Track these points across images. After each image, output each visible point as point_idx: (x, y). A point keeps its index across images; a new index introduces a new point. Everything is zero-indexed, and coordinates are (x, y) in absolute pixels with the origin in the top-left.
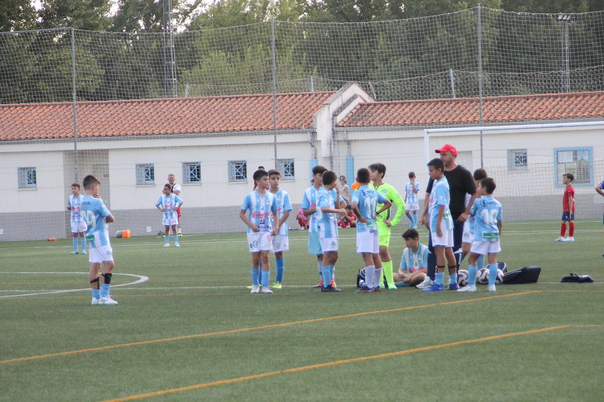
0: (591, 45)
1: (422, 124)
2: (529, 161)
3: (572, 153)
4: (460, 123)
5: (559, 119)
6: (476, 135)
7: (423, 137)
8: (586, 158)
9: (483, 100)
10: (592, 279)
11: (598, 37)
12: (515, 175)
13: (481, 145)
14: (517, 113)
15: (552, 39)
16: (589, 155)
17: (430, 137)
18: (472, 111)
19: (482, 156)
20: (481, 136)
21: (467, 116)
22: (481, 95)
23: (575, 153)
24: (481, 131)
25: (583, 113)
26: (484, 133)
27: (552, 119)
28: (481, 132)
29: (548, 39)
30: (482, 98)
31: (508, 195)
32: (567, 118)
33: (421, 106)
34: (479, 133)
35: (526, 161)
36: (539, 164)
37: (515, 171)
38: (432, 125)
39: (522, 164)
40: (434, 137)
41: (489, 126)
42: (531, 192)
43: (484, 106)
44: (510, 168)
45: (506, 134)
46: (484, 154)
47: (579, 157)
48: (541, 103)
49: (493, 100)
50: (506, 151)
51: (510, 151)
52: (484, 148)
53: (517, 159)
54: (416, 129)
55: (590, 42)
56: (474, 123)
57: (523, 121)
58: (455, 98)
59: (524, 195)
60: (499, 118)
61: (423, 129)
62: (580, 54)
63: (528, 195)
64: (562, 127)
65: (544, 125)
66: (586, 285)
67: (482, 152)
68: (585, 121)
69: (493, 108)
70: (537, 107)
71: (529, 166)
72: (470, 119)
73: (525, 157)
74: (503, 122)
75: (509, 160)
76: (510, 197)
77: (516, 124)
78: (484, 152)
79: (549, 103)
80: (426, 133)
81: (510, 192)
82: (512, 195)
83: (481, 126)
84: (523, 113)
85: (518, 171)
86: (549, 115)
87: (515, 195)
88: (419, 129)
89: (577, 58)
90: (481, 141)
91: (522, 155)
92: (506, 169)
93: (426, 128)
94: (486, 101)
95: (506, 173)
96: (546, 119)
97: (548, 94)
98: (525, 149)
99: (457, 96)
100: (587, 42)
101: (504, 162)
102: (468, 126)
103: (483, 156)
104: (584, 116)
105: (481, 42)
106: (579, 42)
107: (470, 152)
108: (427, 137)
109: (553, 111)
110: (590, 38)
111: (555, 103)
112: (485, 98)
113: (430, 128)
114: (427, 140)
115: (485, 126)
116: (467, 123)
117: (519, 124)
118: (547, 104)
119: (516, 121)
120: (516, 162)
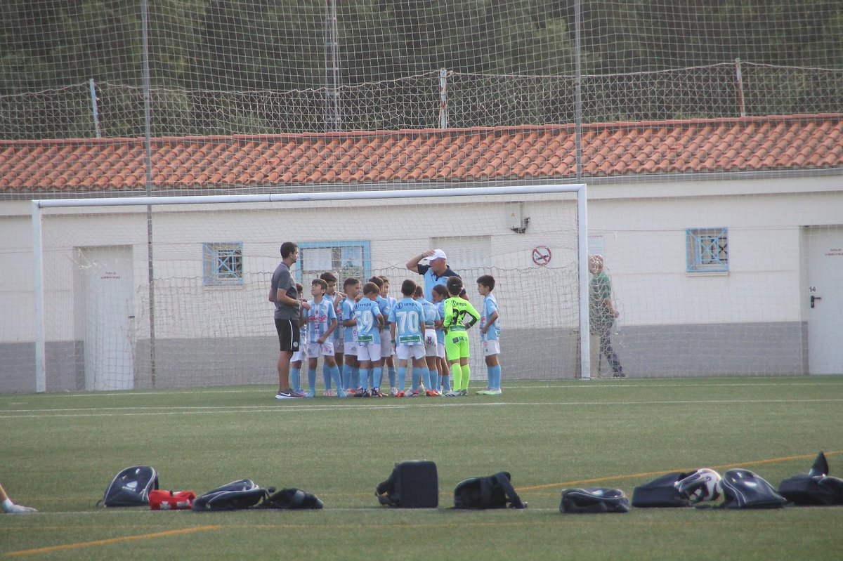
0: (387, 39)
1: (30, 190)
2: (245, 268)
3: (329, 252)
4: (107, 190)
5: (305, 184)
6: (138, 214)
7: (30, 217)
8: (357, 263)
9: (152, 143)
10: (321, 501)
11: (400, 22)
12: (217, 294)
13: (150, 233)
14: (222, 170)
15: (311, 26)
16: (363, 257)
17: (45, 217)
18: (131, 166)
19: (150, 257)
20: (149, 215)
21: (122, 174)
22: (148, 133)
23: (336, 251)
24: (149, 205)
25: (352, 174)
26: (155, 209)
27: (290, 185)
28: (150, 208)
29: (303, 25)
30: (150, 139)
31: (205, 335)
32: (320, 184)
33: (26, 154)
34: (144, 209)
35: (239, 267)
36: (264, 274)
37: (219, 288)
38: (49, 191)
39: (233, 272)
40: (53, 216)
41: (164, 195)
42: (249, 328)
43: (156, 156)
44: (208, 281)
45: (199, 212)
46: (154, 251)
47: (344, 262)
48: (269, 152)
49: (173, 145)
50: (201, 246)
51: (210, 246)
52: (154, 240)
53: (223, 263)
54: (16, 198)
55: (386, 31)
56: (136, 189)
57: (233, 187)
58: (99, 138)
59: (237, 334)
60: (186, 180)
61: (30, 198)
62: (366, 55)
63: (244, 335)
64: (309, 199)
65: (274, 196)
66: (310, 514)
67: (150, 249)
68: (354, 189)
69: (175, 161)
70: (261, 159)
71: (246, 278)
72: (129, 181)
73: (237, 259)
74: (193, 188)
75: (207, 265)
76: (209, 339)
77: (219, 194)
78: (154, 247)
79: (287, 153)
80: (37, 208)
81: (208, 329)
82: (211, 335)
83: (149, 196)
84: (235, 170)
85: (223, 288)
86: (285, 177)
87: (218, 335)
88: (23, 198)
89: (359, 64)
90: (150, 226)
91: (233, 255)
92: (200, 282)
93: (37, 198)
94: (160, 145)
95: (200, 291)
96: (279, 185)
97: (282, 135)
98: (238, 244)
99: (102, 135)
100: (378, 32)
101: (197, 269)
102: (122, 196)
103: (154, 256)
104: (354, 179)
105: (148, 27)
106: (364, 33)
107: (128, 248)
108: (37, 215)
109: (292, 169)
110: (385, 23)
111: (296, 153)
112: (156, 139)
113: (44, 197)
114: (37, 220)
115: (158, 195)
116: (120, 190)
117: (226, 193)
118: (281, 153)
119: (219, 187)
120: (220, 269)
